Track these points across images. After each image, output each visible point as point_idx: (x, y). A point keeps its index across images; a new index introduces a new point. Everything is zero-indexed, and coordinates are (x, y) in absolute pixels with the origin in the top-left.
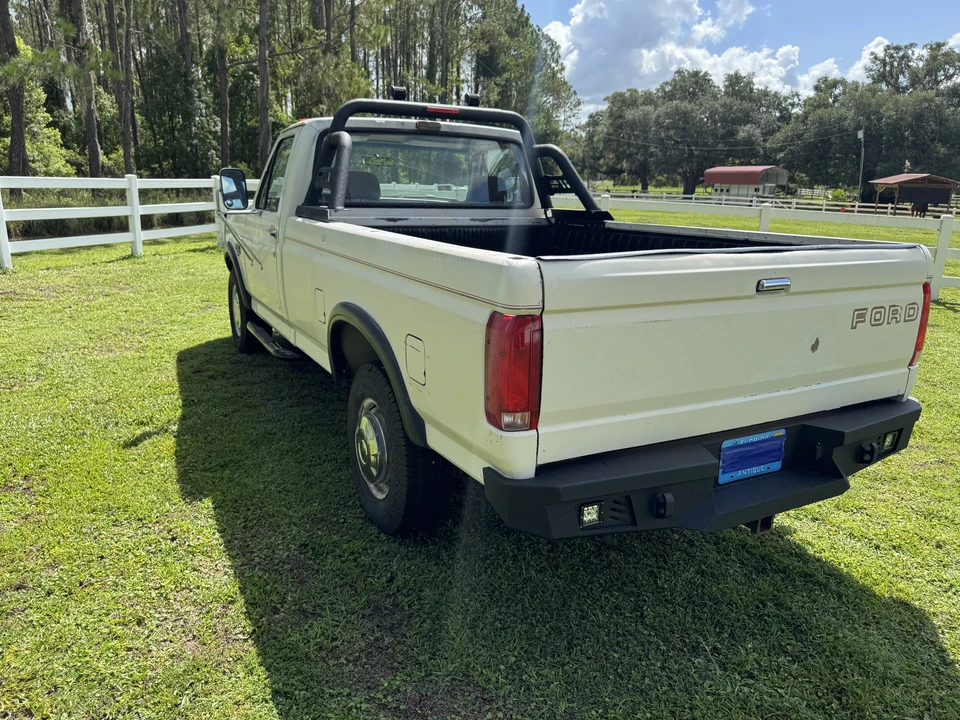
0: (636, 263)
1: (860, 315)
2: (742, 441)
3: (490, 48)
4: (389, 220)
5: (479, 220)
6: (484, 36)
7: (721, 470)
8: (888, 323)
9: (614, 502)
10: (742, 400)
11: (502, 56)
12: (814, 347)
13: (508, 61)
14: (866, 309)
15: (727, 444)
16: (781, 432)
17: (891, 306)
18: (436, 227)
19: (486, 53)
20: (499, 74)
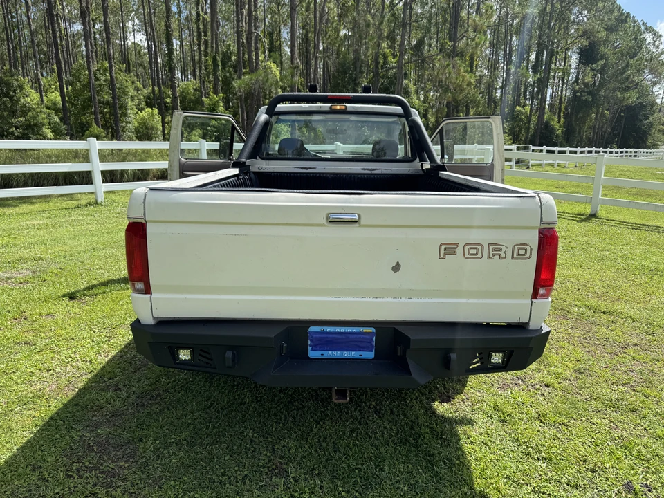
0: (219, 195)
1: (449, 249)
2: (328, 329)
3: (590, 43)
4: (302, 168)
5: (368, 170)
6: (585, 34)
7: (310, 348)
8: (488, 258)
9: (201, 350)
10: (325, 299)
11: (602, 48)
12: (396, 268)
13: (606, 50)
14: (457, 244)
15: (312, 329)
16: (372, 330)
17: (489, 245)
18: (337, 174)
19: (586, 46)
20: (596, 61)
